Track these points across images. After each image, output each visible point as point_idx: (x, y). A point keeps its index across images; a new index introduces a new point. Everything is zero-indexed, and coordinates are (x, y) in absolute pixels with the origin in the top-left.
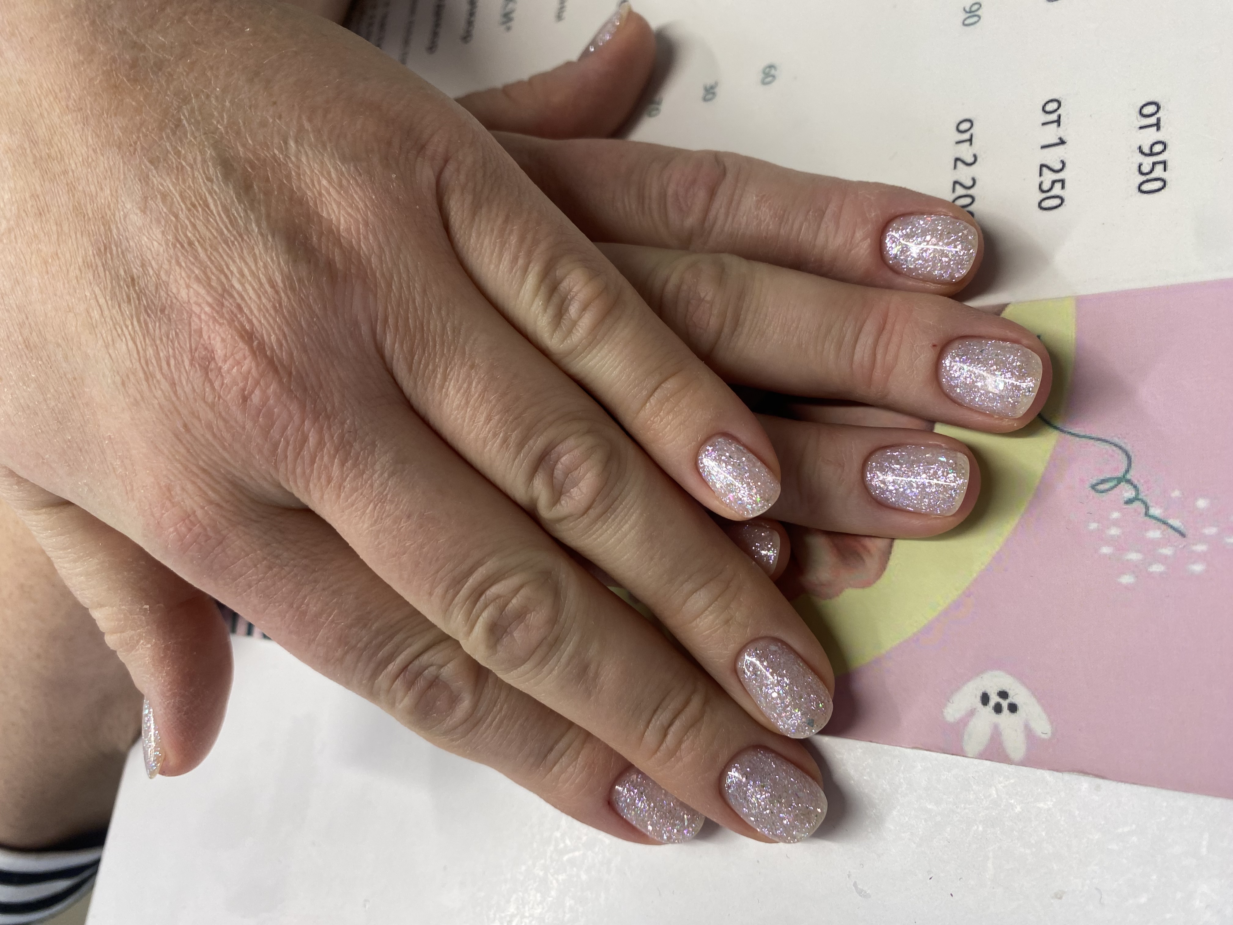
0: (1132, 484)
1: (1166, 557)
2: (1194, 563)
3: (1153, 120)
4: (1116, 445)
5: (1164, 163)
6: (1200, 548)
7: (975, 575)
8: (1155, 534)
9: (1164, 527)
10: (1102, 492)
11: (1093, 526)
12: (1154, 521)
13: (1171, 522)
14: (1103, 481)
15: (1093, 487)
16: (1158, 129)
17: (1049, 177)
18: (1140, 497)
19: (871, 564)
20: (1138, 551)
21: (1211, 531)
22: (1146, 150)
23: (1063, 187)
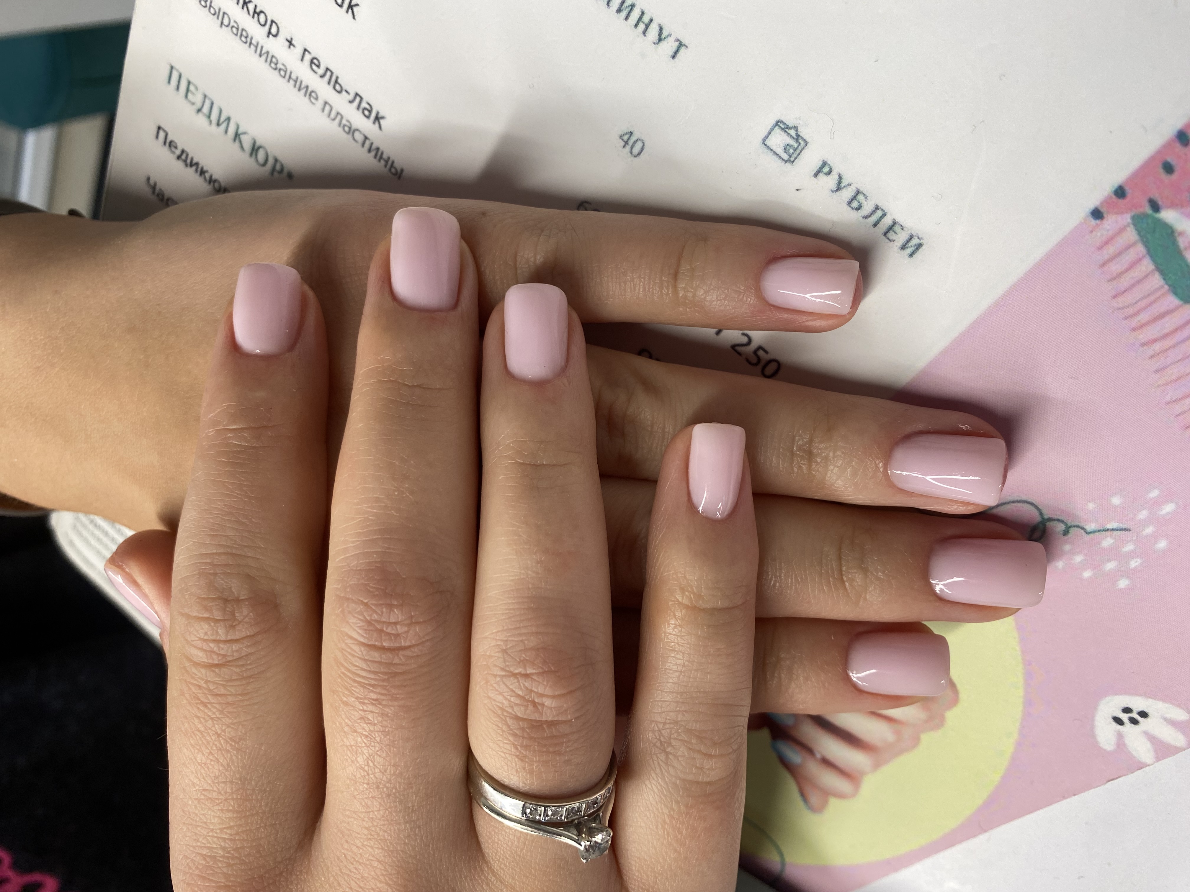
0: (1054, 520)
1: (1133, 551)
2: (1156, 542)
4: (1013, 502)
6: (1149, 530)
8: (1108, 542)
9: (1108, 533)
12: (1098, 534)
13: (1109, 526)
14: (1033, 531)
18: (1069, 524)
20: (1110, 560)
21: (1143, 515)
23: (766, 352)
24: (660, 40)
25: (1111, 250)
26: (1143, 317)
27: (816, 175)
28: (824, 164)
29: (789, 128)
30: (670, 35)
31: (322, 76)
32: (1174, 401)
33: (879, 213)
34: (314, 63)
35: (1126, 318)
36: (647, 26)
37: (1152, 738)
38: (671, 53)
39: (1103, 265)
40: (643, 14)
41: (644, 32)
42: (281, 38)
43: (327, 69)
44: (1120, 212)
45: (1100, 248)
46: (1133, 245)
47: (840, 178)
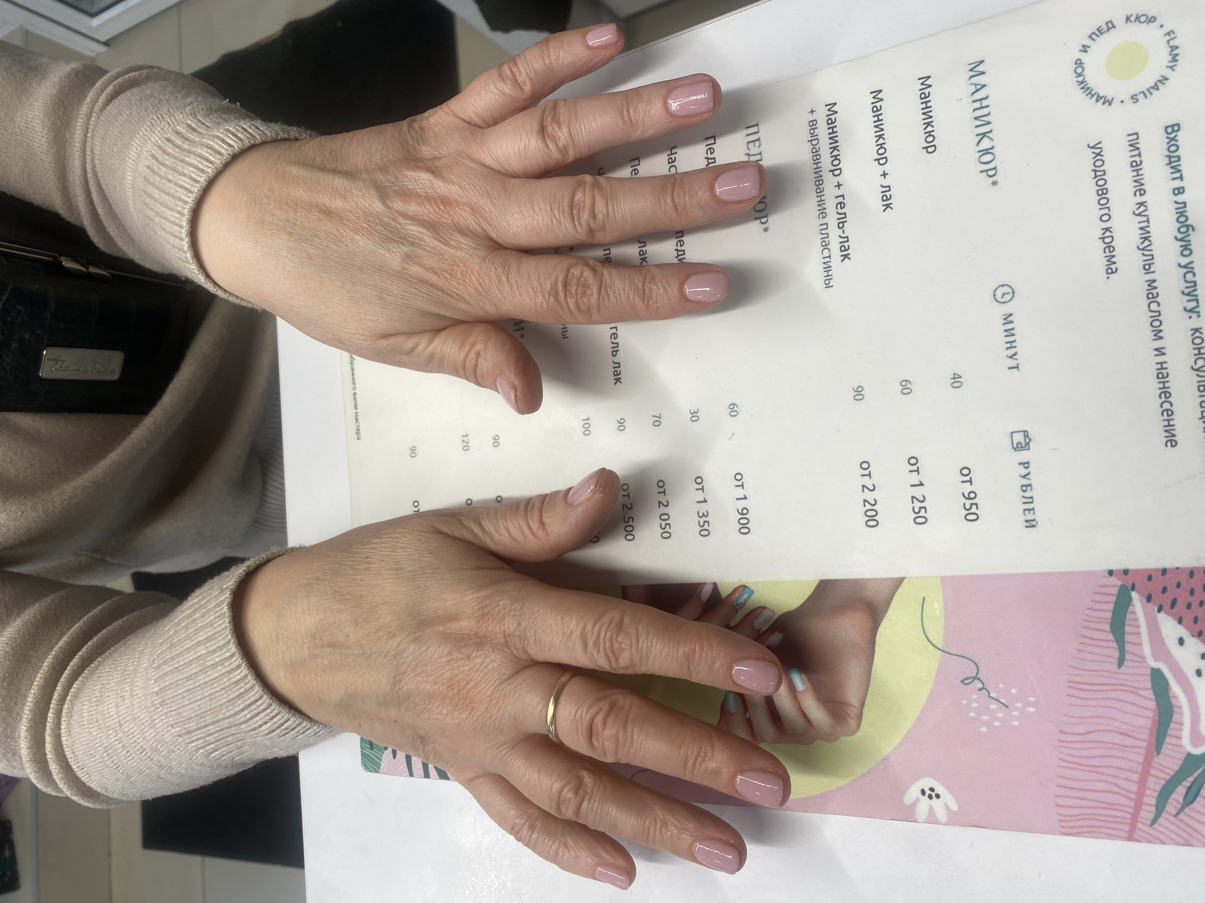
0: (980, 681)
1: (1001, 718)
2: (1014, 721)
3: (968, 478)
4: (970, 660)
5: (976, 504)
6: (1015, 713)
7: (908, 728)
8: (994, 706)
9: (998, 703)
10: (967, 684)
11: (964, 702)
12: (993, 700)
13: (1001, 700)
14: (966, 679)
15: (962, 681)
16: (971, 484)
17: (917, 505)
18: (985, 687)
19: (852, 723)
20: (987, 715)
21: (1019, 705)
22: (967, 496)
23: (926, 512)
24: (1011, 357)
25: (1103, 590)
26: (1091, 625)
27: (1020, 464)
28: (1028, 463)
29: (1028, 437)
30: (1017, 359)
31: (838, 213)
32: (1073, 667)
33: (1030, 500)
34: (842, 205)
35: (1085, 620)
36: (1011, 347)
37: (931, 812)
38: (1010, 366)
39: (1095, 593)
40: (1014, 341)
41: (1007, 348)
42: (837, 179)
43: (845, 214)
44: (1119, 579)
45: (1100, 586)
46: (1114, 595)
47: (1029, 473)
